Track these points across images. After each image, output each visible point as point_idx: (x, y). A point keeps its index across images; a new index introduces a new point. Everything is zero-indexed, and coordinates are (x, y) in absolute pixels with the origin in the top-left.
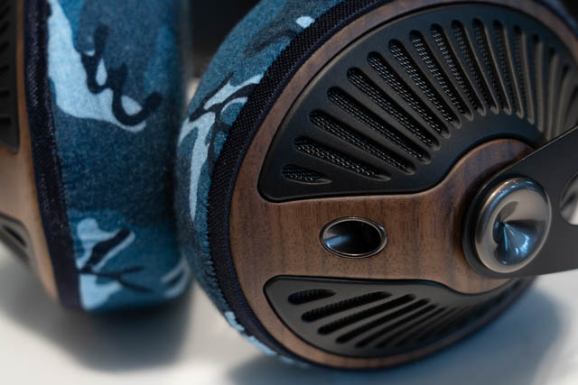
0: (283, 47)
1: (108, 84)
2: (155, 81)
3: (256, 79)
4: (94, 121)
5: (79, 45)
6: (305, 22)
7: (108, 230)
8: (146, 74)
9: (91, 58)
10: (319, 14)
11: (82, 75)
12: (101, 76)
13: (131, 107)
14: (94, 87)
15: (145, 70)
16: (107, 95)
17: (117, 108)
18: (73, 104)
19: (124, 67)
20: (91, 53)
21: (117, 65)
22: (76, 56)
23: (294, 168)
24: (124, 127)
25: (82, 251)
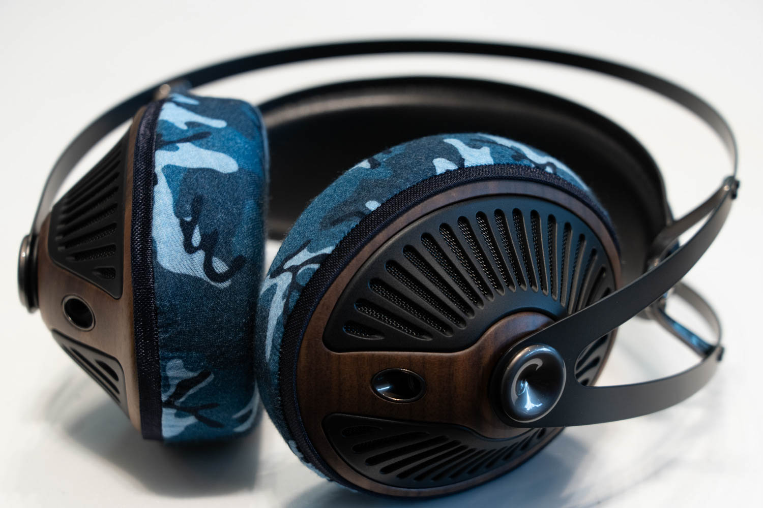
0: (353, 225)
1: (201, 247)
2: (240, 245)
3: (328, 250)
4: (187, 276)
5: (179, 211)
6: (372, 205)
7: (192, 370)
8: (234, 240)
9: (188, 223)
10: (384, 200)
11: (180, 237)
12: (196, 239)
13: (220, 266)
14: (189, 248)
15: (233, 236)
16: (200, 256)
17: (208, 266)
18: (171, 261)
19: (215, 233)
20: (188, 219)
21: (210, 231)
22: (176, 221)
23: (354, 325)
24: (213, 283)
25: (168, 386)
